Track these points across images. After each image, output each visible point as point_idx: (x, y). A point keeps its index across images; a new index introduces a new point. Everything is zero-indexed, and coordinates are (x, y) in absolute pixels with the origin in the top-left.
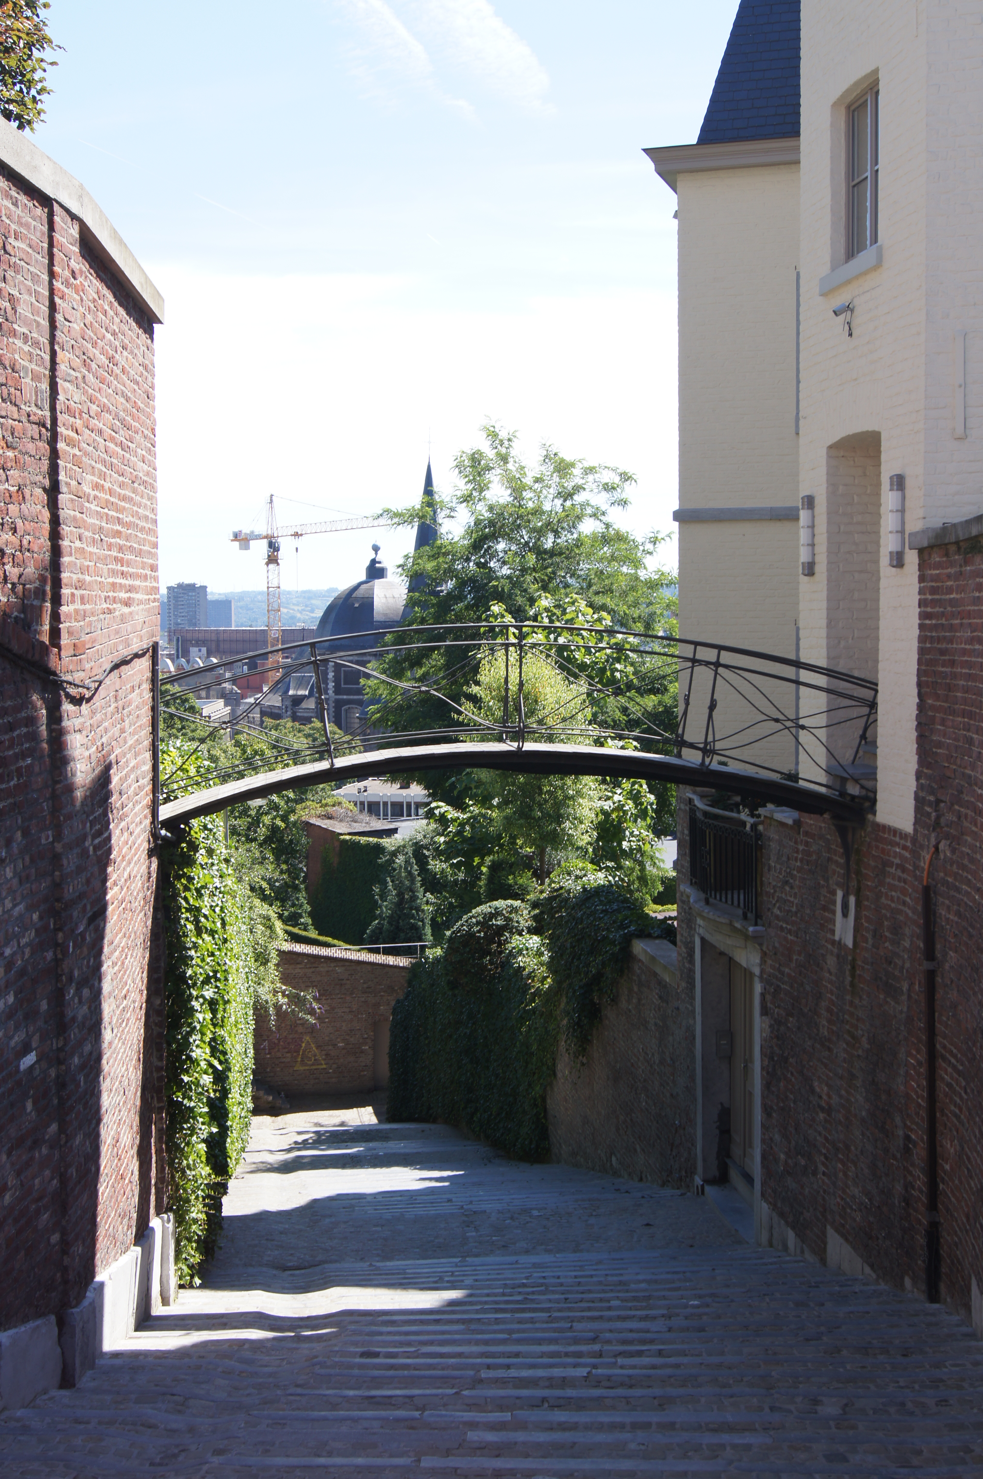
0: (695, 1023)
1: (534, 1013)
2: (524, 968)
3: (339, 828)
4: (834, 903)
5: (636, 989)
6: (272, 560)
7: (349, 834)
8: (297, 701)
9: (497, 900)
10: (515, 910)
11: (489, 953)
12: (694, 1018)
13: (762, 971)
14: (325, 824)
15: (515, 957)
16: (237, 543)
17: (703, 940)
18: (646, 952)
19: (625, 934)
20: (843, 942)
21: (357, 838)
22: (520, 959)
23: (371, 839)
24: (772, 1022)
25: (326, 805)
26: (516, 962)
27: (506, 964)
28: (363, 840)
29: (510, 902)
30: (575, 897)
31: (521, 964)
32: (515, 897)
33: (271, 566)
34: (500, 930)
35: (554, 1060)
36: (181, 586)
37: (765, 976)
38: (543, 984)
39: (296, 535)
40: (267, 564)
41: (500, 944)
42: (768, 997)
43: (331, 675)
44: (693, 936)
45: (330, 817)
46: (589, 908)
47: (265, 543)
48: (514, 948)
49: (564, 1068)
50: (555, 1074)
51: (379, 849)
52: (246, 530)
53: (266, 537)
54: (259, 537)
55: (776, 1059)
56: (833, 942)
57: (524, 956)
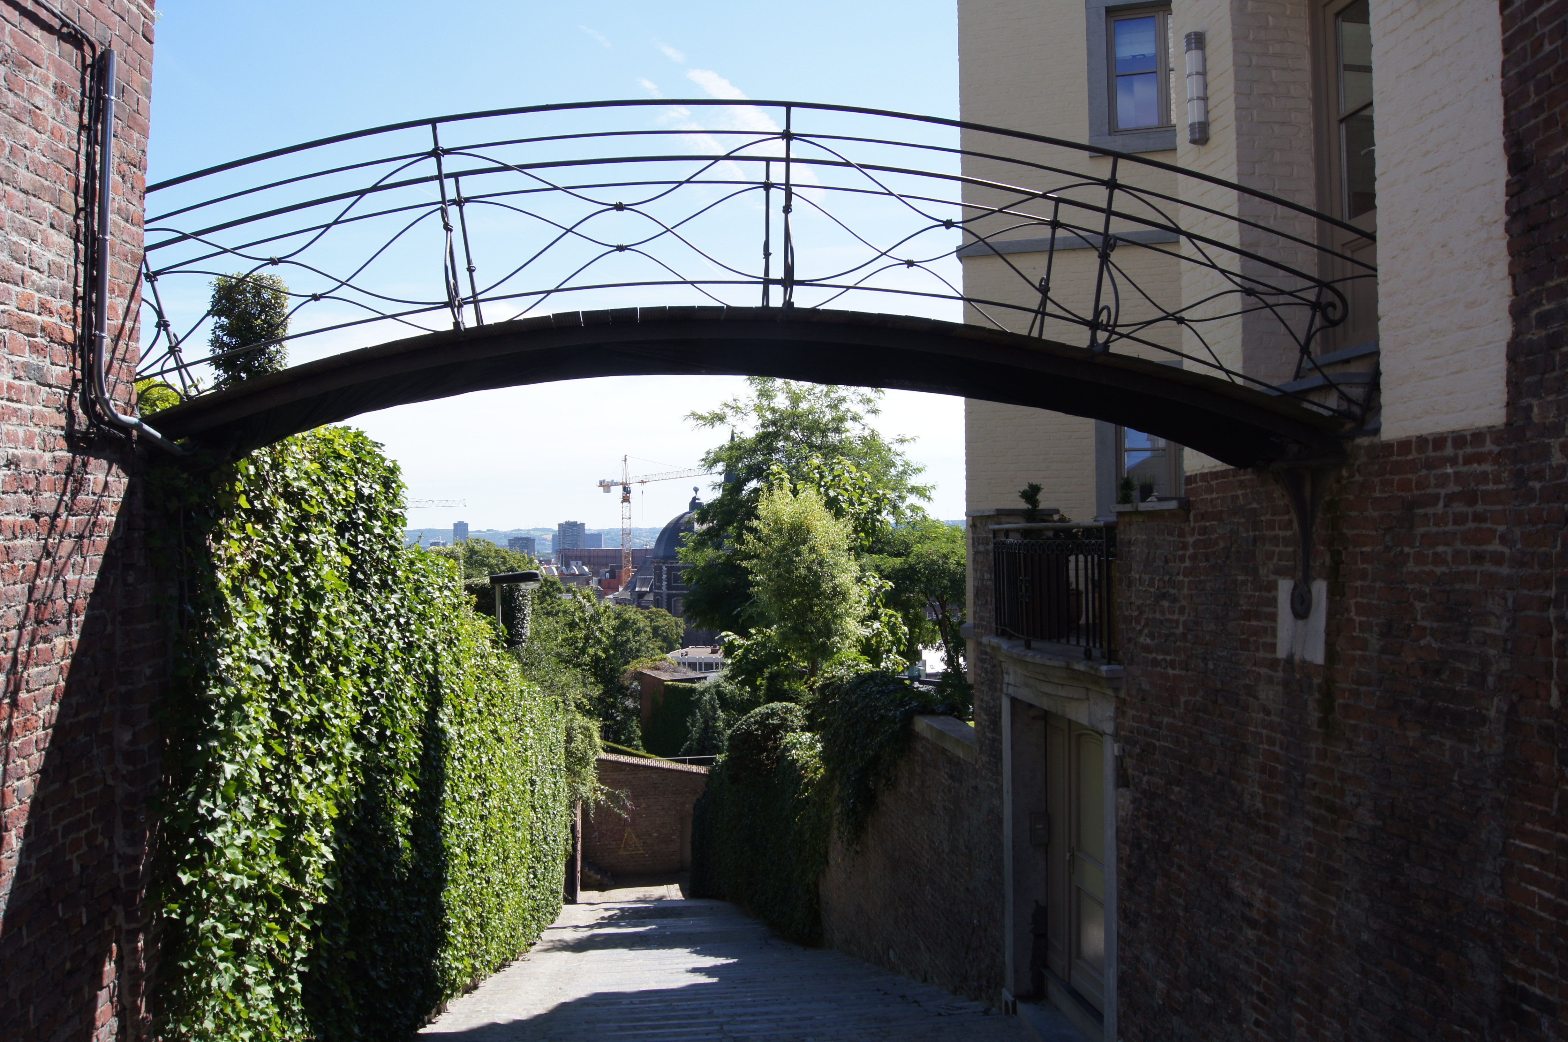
0: (1002, 803)
1: (808, 803)
2: (798, 760)
3: (664, 676)
4: (1273, 602)
5: (918, 770)
6: (626, 499)
7: (671, 681)
8: (641, 595)
9: (773, 702)
10: (790, 711)
11: (766, 750)
12: (1001, 797)
13: (1118, 727)
14: (653, 673)
15: (789, 751)
16: (602, 489)
17: (1014, 701)
18: (931, 727)
19: (906, 710)
20: (1297, 658)
21: (677, 683)
22: (794, 752)
23: (687, 684)
24: (1138, 795)
25: (655, 660)
26: (790, 755)
27: (782, 757)
28: (681, 685)
29: (784, 704)
30: (848, 682)
31: (795, 757)
32: (790, 700)
33: (625, 504)
34: (776, 729)
35: (827, 847)
36: (567, 523)
37: (1123, 733)
38: (816, 774)
39: (642, 482)
40: (622, 502)
41: (775, 740)
42: (1129, 762)
43: (664, 576)
44: (1000, 698)
45: (657, 668)
46: (863, 691)
47: (621, 487)
48: (788, 743)
49: (837, 854)
50: (827, 862)
51: (692, 691)
52: (608, 479)
53: (621, 484)
54: (616, 484)
55: (1145, 846)
56: (1274, 664)
57: (798, 750)
